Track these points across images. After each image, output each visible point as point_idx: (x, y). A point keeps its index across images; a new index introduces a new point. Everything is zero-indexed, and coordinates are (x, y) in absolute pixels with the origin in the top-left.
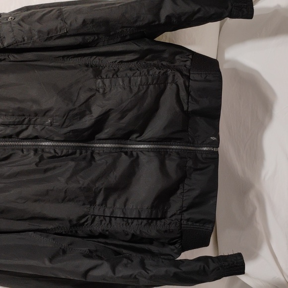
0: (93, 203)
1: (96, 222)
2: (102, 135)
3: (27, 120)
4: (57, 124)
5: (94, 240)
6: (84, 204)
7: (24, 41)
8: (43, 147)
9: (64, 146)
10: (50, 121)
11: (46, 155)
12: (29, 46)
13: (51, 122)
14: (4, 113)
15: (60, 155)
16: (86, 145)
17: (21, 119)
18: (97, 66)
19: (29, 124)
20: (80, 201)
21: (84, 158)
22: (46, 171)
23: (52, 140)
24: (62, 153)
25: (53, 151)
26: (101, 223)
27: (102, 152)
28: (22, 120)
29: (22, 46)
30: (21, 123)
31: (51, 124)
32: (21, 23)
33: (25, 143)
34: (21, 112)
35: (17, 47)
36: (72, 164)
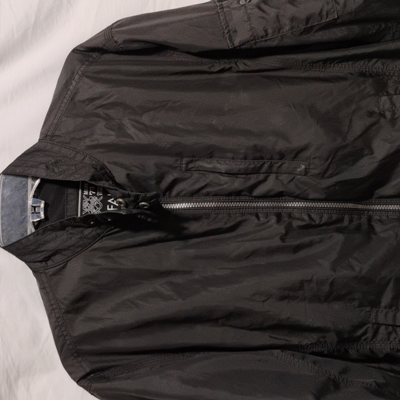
0: (375, 304)
1: (380, 336)
2: (387, 190)
3: (266, 166)
4: (316, 171)
5: (373, 365)
6: (361, 305)
7: (267, 35)
8: (289, 211)
9: (324, 209)
10: (303, 167)
11: (296, 223)
12: (275, 43)
13: (306, 169)
14: (230, 155)
15: (317, 223)
16: (360, 207)
17: (258, 163)
18: (379, 75)
19: (269, 172)
20: (354, 299)
21: (358, 228)
22: (297, 249)
23: (305, 199)
24: (321, 221)
25: (306, 217)
26: (389, 338)
27: (385, 218)
28: (259, 165)
29: (264, 44)
30: (257, 171)
31: (306, 172)
32: (264, 6)
33: (261, 204)
34: (258, 153)
35: (254, 47)
36: (339, 237)
